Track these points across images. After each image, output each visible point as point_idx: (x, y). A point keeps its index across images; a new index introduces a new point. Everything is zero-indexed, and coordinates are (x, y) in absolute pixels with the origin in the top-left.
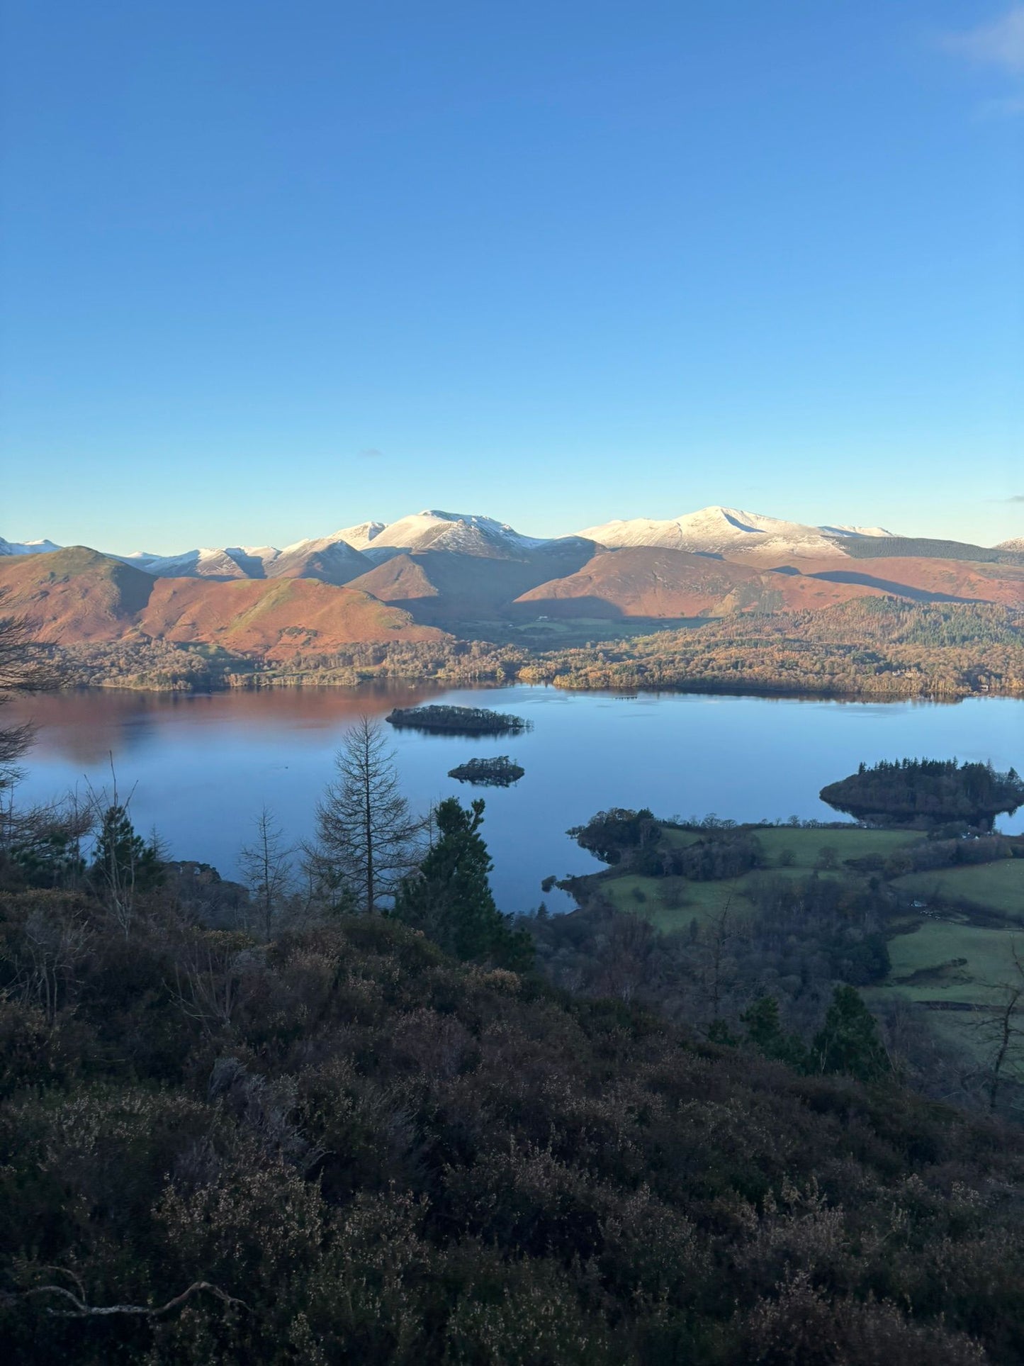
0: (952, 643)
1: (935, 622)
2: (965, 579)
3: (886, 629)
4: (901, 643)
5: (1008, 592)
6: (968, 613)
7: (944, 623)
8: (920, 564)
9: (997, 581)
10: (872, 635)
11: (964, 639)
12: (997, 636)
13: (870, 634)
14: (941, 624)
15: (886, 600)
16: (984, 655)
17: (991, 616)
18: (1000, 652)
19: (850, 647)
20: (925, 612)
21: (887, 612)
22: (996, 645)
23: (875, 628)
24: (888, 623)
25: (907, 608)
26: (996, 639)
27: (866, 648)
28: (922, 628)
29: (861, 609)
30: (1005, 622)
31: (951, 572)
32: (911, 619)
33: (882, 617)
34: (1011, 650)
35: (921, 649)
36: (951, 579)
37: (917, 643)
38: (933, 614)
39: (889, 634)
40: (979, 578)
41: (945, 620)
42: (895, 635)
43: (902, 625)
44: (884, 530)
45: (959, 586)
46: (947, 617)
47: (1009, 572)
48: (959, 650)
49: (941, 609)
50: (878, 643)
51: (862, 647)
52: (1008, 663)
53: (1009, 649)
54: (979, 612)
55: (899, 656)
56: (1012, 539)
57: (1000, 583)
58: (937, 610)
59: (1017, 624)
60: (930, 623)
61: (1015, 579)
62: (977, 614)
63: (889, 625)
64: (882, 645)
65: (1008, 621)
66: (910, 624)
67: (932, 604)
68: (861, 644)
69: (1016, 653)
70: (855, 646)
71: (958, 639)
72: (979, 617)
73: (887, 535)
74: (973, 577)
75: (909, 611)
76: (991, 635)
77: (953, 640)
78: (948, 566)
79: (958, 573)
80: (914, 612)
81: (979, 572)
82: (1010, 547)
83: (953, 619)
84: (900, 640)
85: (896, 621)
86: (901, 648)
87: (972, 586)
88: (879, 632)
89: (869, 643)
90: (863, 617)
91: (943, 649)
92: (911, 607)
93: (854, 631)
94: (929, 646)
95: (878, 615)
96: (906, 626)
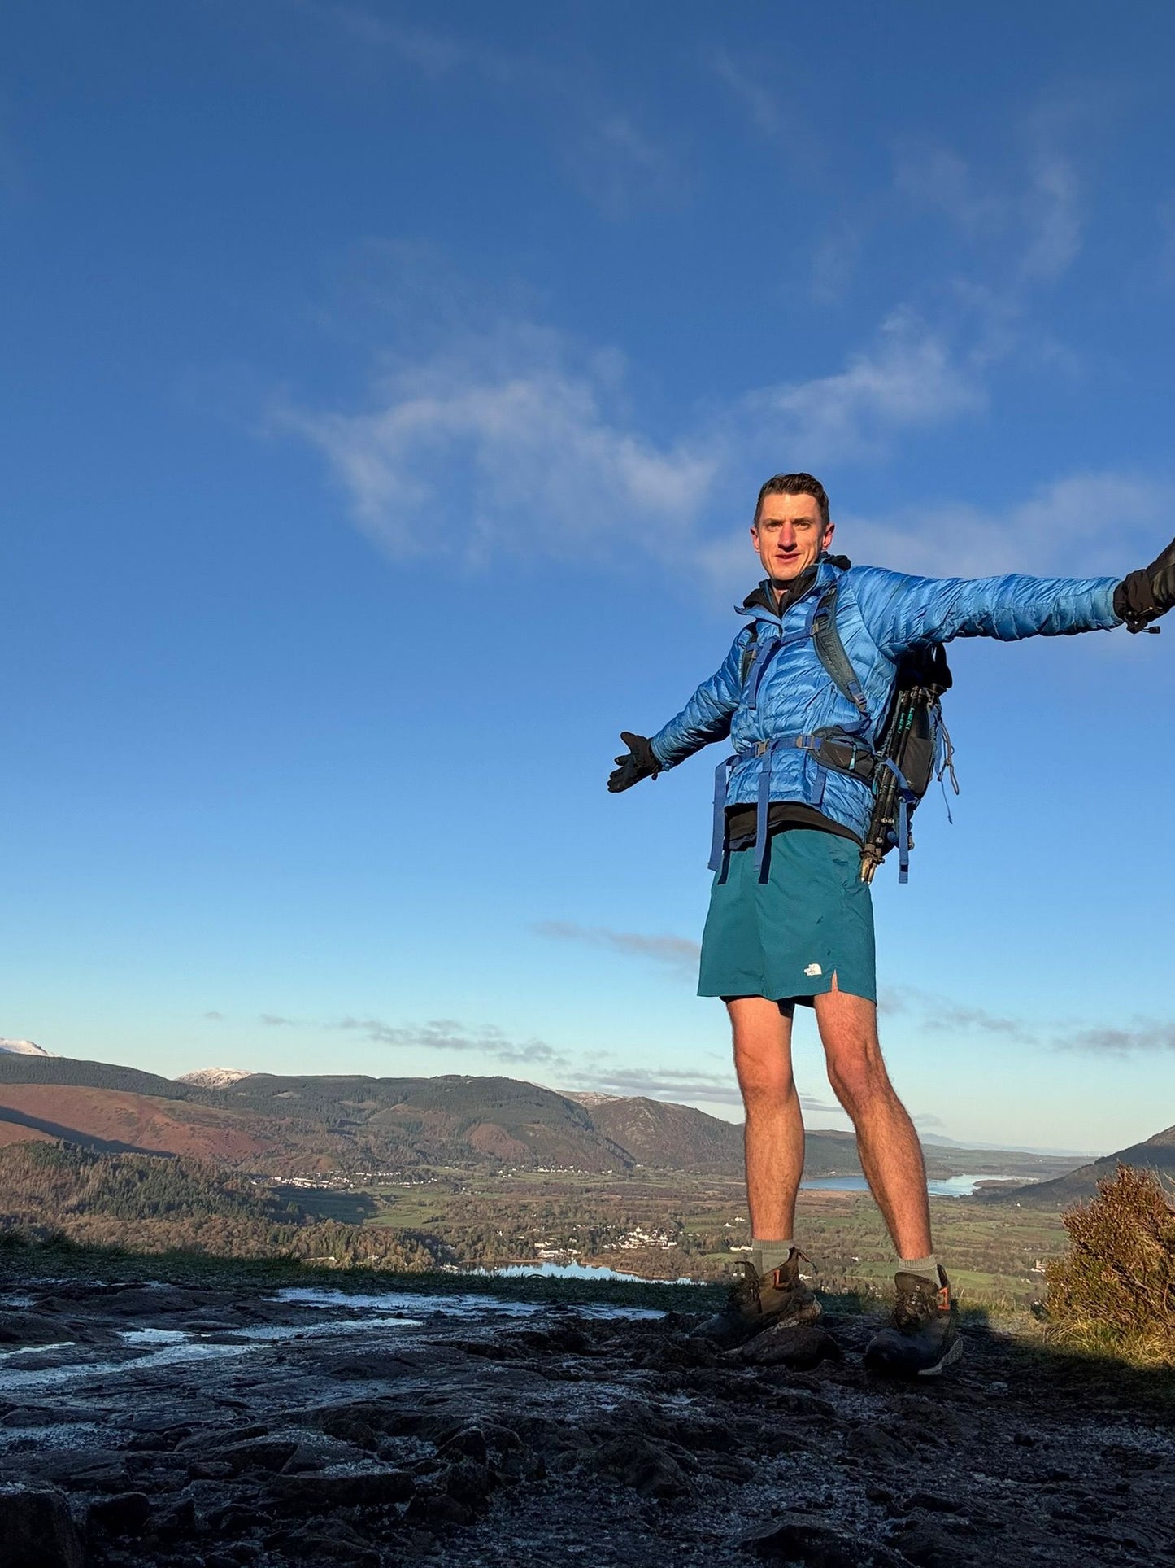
0: (154, 1212)
1: (128, 1182)
2: (148, 1121)
3: (60, 1191)
4: (82, 1213)
5: (201, 1142)
6: (170, 1170)
7: (139, 1184)
8: (90, 1097)
9: (188, 1126)
10: (41, 1201)
11: (170, 1207)
12: (209, 1204)
13: (36, 1198)
14: (135, 1185)
15: (61, 1148)
16: (200, 1231)
17: (198, 1175)
18: (221, 1226)
19: (9, 1218)
20: (115, 1167)
21: (62, 1165)
22: (214, 1216)
23: (43, 1188)
24: (63, 1181)
25: (90, 1161)
26: (210, 1208)
27: (32, 1220)
28: (111, 1191)
29: (25, 1159)
30: (216, 1184)
31: (131, 1110)
32: (94, 1176)
33: (55, 1173)
34: (234, 1224)
35: (113, 1222)
36: (130, 1121)
37: (106, 1213)
38: (125, 1171)
39: (64, 1199)
40: (167, 1120)
41: (141, 1180)
42: (73, 1201)
43: (82, 1187)
44: (35, 1046)
45: (140, 1131)
46: (143, 1176)
47: (202, 1115)
48: (166, 1224)
49: (135, 1162)
50: (50, 1213)
51: (26, 1219)
52: (231, 1243)
53: (231, 1222)
54: (184, 1169)
55: (83, 1231)
56: (198, 1071)
57: (192, 1129)
58: (129, 1165)
59: (230, 1187)
60: (121, 1184)
61: (210, 1125)
62: (182, 1172)
63: (66, 1184)
64: (55, 1215)
65: (220, 1183)
66: (93, 1185)
67: (123, 1155)
68: (24, 1214)
69: (240, 1228)
70: (16, 1217)
71: (161, 1208)
72: (185, 1176)
73: (40, 1053)
74: (160, 1119)
75: (92, 1165)
76: (201, 1201)
77: (155, 1209)
78: (127, 1103)
79: (140, 1113)
80: (99, 1166)
81: (165, 1112)
82: (196, 1081)
83: (150, 1178)
84: (80, 1208)
85: (73, 1181)
86: (83, 1220)
87: (157, 1132)
88: (49, 1197)
89: (36, 1213)
90: (28, 1172)
91: (144, 1222)
92: (96, 1159)
93: (14, 1193)
94: (123, 1218)
95: (50, 1169)
96: (88, 1187)
